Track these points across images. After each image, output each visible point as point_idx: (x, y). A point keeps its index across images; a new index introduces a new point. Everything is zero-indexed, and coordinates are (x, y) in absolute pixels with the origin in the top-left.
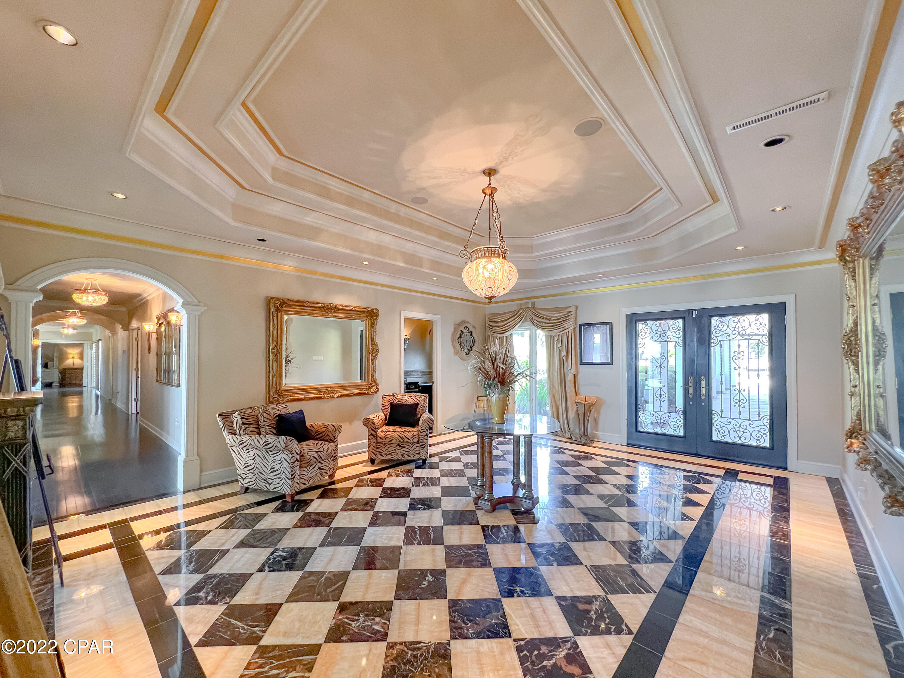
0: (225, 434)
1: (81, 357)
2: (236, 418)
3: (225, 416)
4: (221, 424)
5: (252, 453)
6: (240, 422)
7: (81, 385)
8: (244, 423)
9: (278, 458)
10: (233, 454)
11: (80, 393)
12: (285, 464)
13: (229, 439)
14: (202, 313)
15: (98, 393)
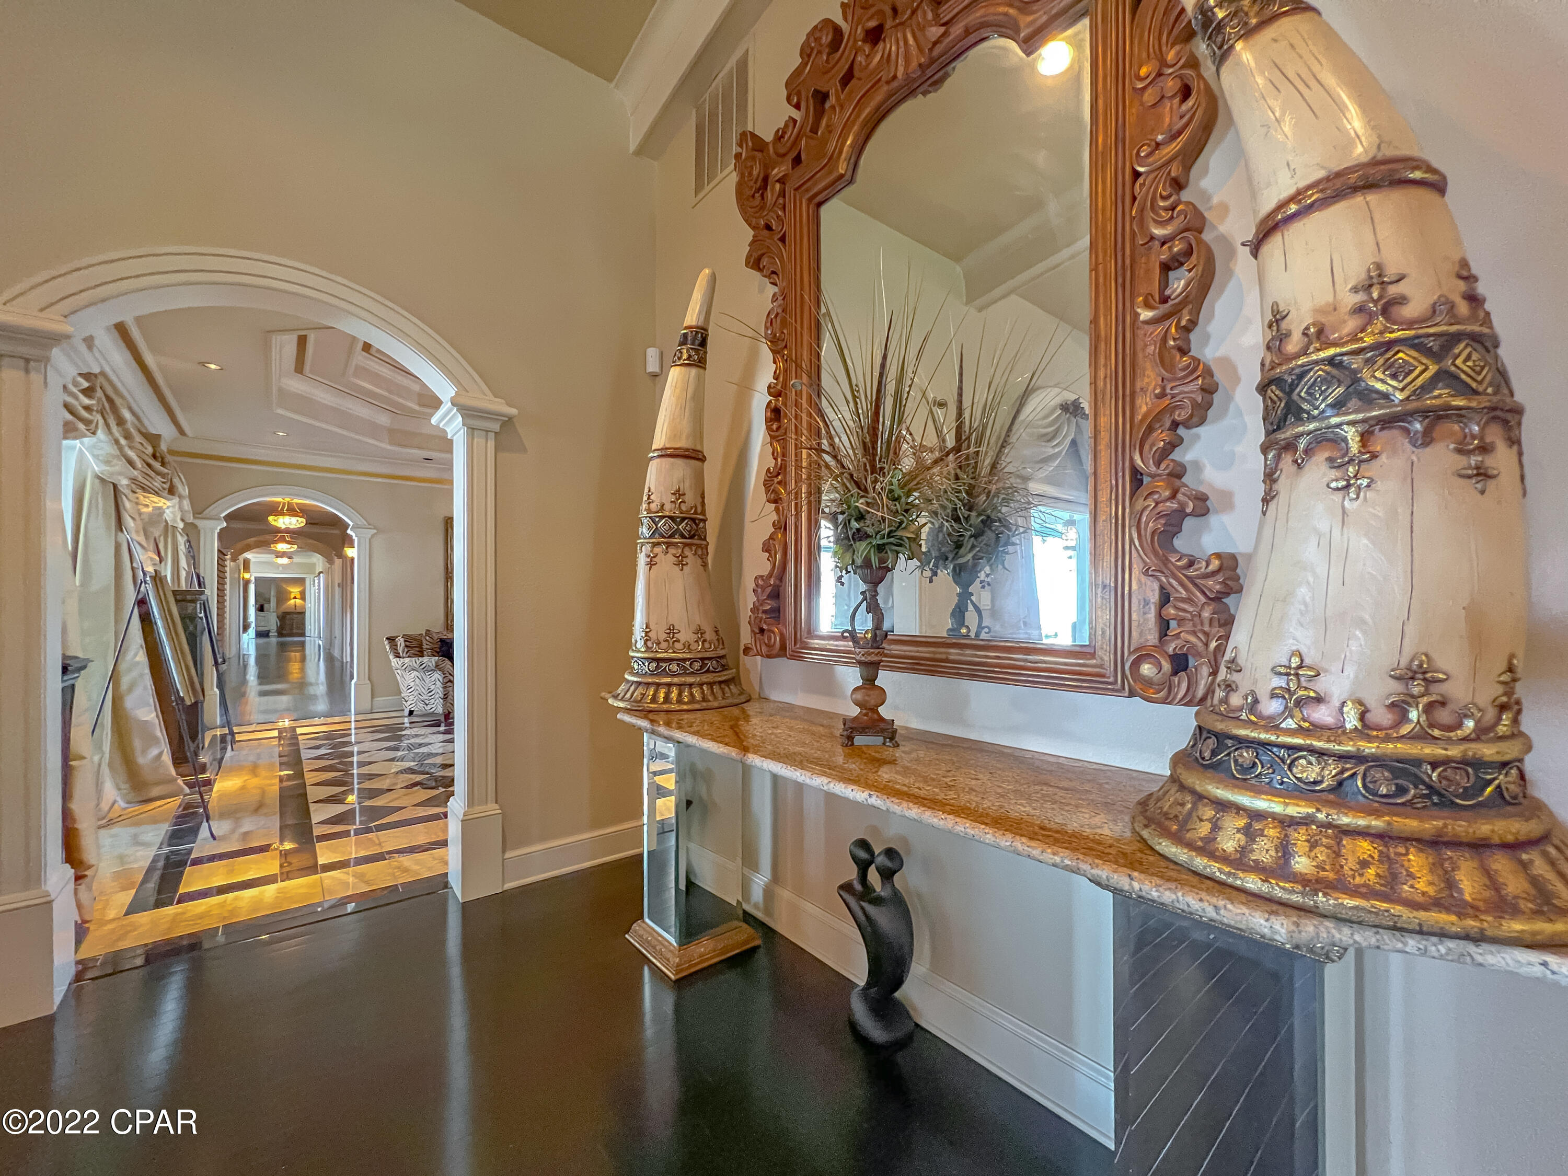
0: (391, 657)
1: (303, 598)
2: (400, 642)
3: (391, 640)
4: (388, 647)
5: (413, 675)
6: (403, 645)
7: (303, 635)
8: (406, 646)
9: (433, 679)
10: (398, 677)
11: (303, 644)
12: (439, 684)
13: (394, 662)
14: (373, 536)
15: (321, 643)
